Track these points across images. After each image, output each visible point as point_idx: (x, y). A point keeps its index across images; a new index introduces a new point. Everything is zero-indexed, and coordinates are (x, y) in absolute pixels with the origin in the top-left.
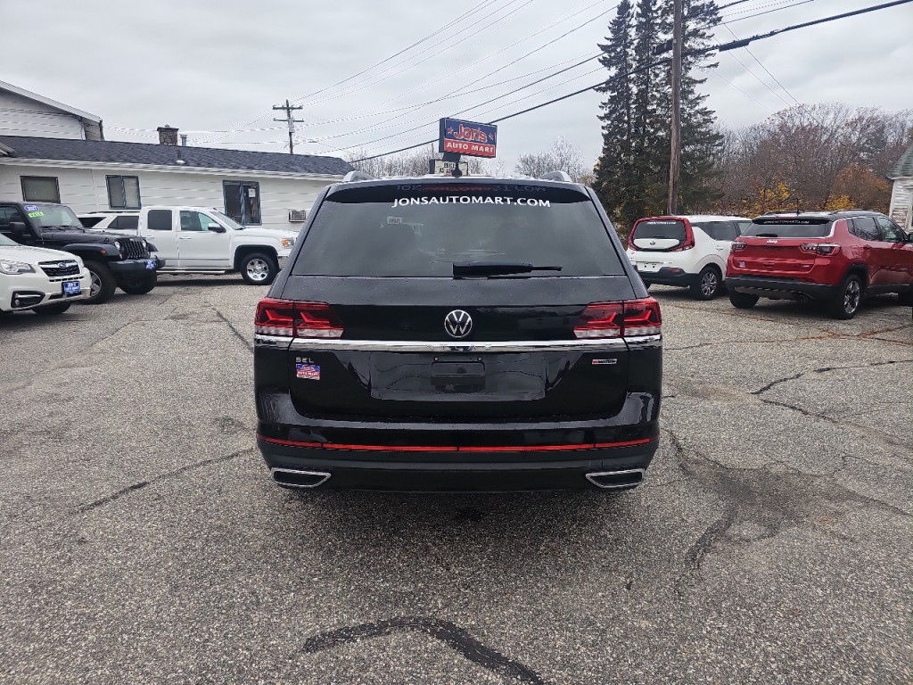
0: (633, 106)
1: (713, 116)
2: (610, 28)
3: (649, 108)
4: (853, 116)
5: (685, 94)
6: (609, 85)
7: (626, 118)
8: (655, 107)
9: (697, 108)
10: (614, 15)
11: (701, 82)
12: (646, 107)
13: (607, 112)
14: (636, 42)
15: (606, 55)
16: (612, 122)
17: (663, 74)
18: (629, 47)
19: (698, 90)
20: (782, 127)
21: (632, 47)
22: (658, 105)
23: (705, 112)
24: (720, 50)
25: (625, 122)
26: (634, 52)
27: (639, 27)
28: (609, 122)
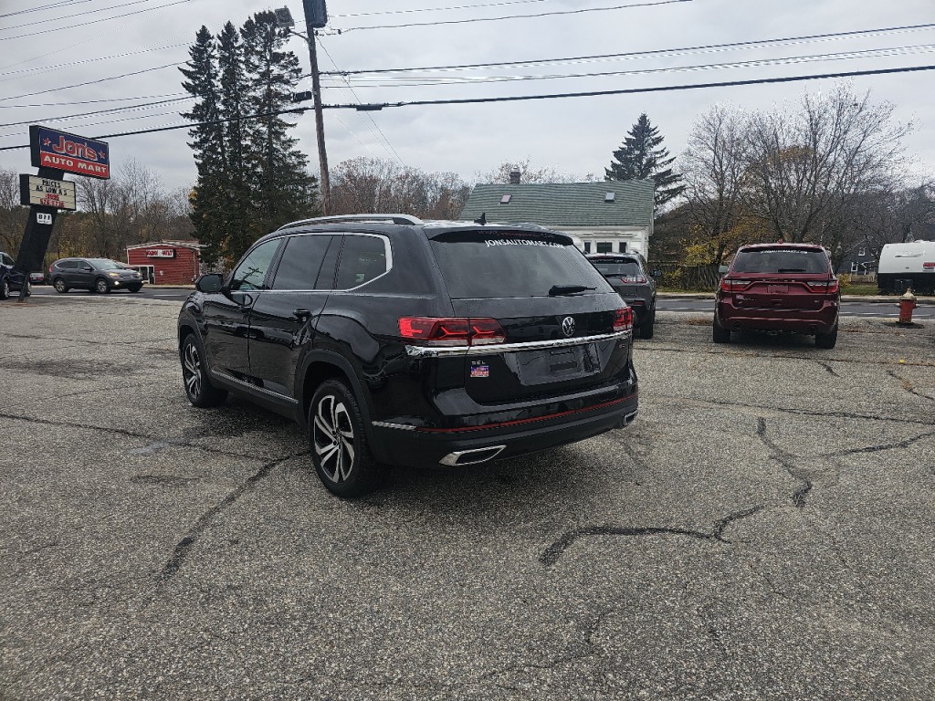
0: (226, 139)
1: (306, 159)
2: (191, 54)
3: (243, 143)
4: (402, 172)
5: (278, 135)
6: (198, 112)
7: (219, 150)
8: (249, 143)
9: (291, 150)
10: (194, 42)
11: (291, 126)
12: (239, 141)
13: (198, 140)
14: (220, 75)
15: (190, 81)
16: (205, 152)
17: (253, 111)
18: (215, 78)
19: (289, 133)
20: (349, 175)
21: (218, 78)
22: (253, 141)
23: (297, 155)
24: (358, 110)
25: (219, 153)
26: (219, 83)
27: (223, 60)
28: (201, 151)
